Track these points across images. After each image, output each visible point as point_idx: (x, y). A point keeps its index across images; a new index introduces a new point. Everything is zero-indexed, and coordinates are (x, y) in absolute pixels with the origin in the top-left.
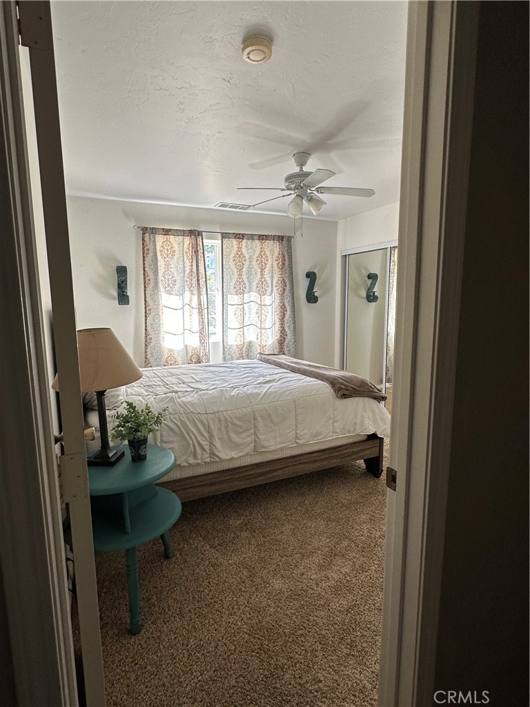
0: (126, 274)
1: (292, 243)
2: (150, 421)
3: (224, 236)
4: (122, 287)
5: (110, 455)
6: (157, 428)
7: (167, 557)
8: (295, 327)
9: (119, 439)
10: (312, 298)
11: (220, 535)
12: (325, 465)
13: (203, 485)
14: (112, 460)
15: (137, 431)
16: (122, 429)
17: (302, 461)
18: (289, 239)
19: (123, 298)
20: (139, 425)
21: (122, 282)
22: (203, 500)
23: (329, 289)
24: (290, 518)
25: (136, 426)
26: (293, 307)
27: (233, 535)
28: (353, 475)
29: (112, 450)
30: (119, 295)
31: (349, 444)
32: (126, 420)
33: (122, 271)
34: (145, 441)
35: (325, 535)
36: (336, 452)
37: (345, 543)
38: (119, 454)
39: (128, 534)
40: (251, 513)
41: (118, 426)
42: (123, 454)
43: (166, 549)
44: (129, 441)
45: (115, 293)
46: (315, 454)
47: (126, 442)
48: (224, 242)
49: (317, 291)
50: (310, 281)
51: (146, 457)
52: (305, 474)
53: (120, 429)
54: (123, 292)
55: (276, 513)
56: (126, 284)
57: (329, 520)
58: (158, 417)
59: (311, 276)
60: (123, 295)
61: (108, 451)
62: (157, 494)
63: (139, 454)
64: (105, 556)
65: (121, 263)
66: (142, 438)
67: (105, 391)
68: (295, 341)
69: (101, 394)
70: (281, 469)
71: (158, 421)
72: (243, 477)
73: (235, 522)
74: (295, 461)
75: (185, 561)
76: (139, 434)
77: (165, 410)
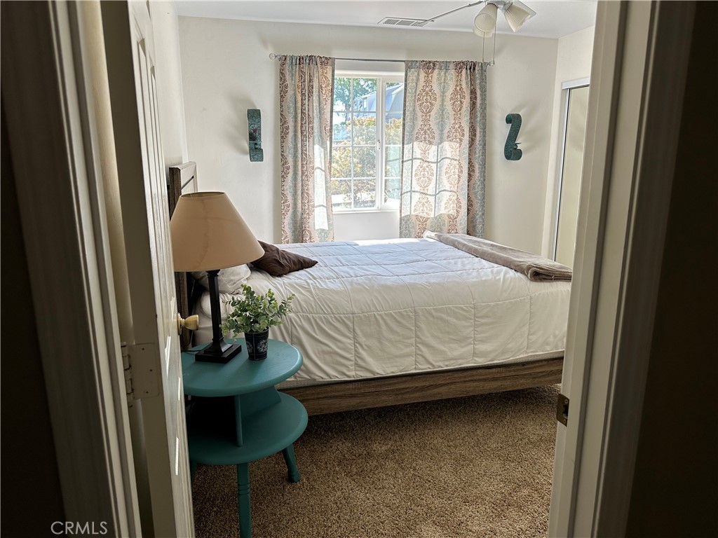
0: (260, 122)
1: (487, 74)
2: (270, 311)
3: (409, 65)
4: (254, 137)
5: (223, 349)
6: (280, 320)
7: (290, 479)
8: (483, 195)
9: (232, 330)
10: (512, 152)
11: (360, 461)
12: (509, 385)
13: (341, 397)
14: (226, 355)
15: (256, 322)
16: (238, 319)
17: (475, 378)
18: (484, 67)
19: (256, 152)
20: (258, 315)
21: (255, 131)
22: (342, 416)
23: (540, 139)
24: (453, 450)
25: (255, 316)
26: (483, 165)
27: (375, 463)
28: (550, 402)
29: (225, 344)
30: (251, 149)
31: (545, 360)
32: (243, 307)
33: (254, 115)
34: (265, 335)
35: (499, 477)
36: (526, 369)
37: (525, 492)
38: (234, 348)
39: (239, 446)
40: (402, 438)
41: (233, 315)
42: (239, 350)
43: (290, 472)
44: (245, 334)
45: (246, 145)
46: (494, 370)
47: (242, 335)
48: (409, 74)
49: (521, 143)
50: (511, 128)
51: (266, 355)
52: (482, 395)
53: (235, 318)
54: (256, 144)
55: (436, 441)
56: (260, 134)
57: (507, 459)
58: (281, 306)
59: (514, 121)
60: (256, 148)
61: (221, 345)
62: (280, 401)
63: (257, 351)
64: (218, 470)
65: (254, 106)
66: (261, 331)
67: (218, 271)
68: (483, 214)
69: (213, 274)
70: (444, 385)
71: (281, 310)
72: (393, 390)
73: (379, 447)
74: (465, 377)
75: (313, 488)
76: (258, 326)
77: (290, 299)
